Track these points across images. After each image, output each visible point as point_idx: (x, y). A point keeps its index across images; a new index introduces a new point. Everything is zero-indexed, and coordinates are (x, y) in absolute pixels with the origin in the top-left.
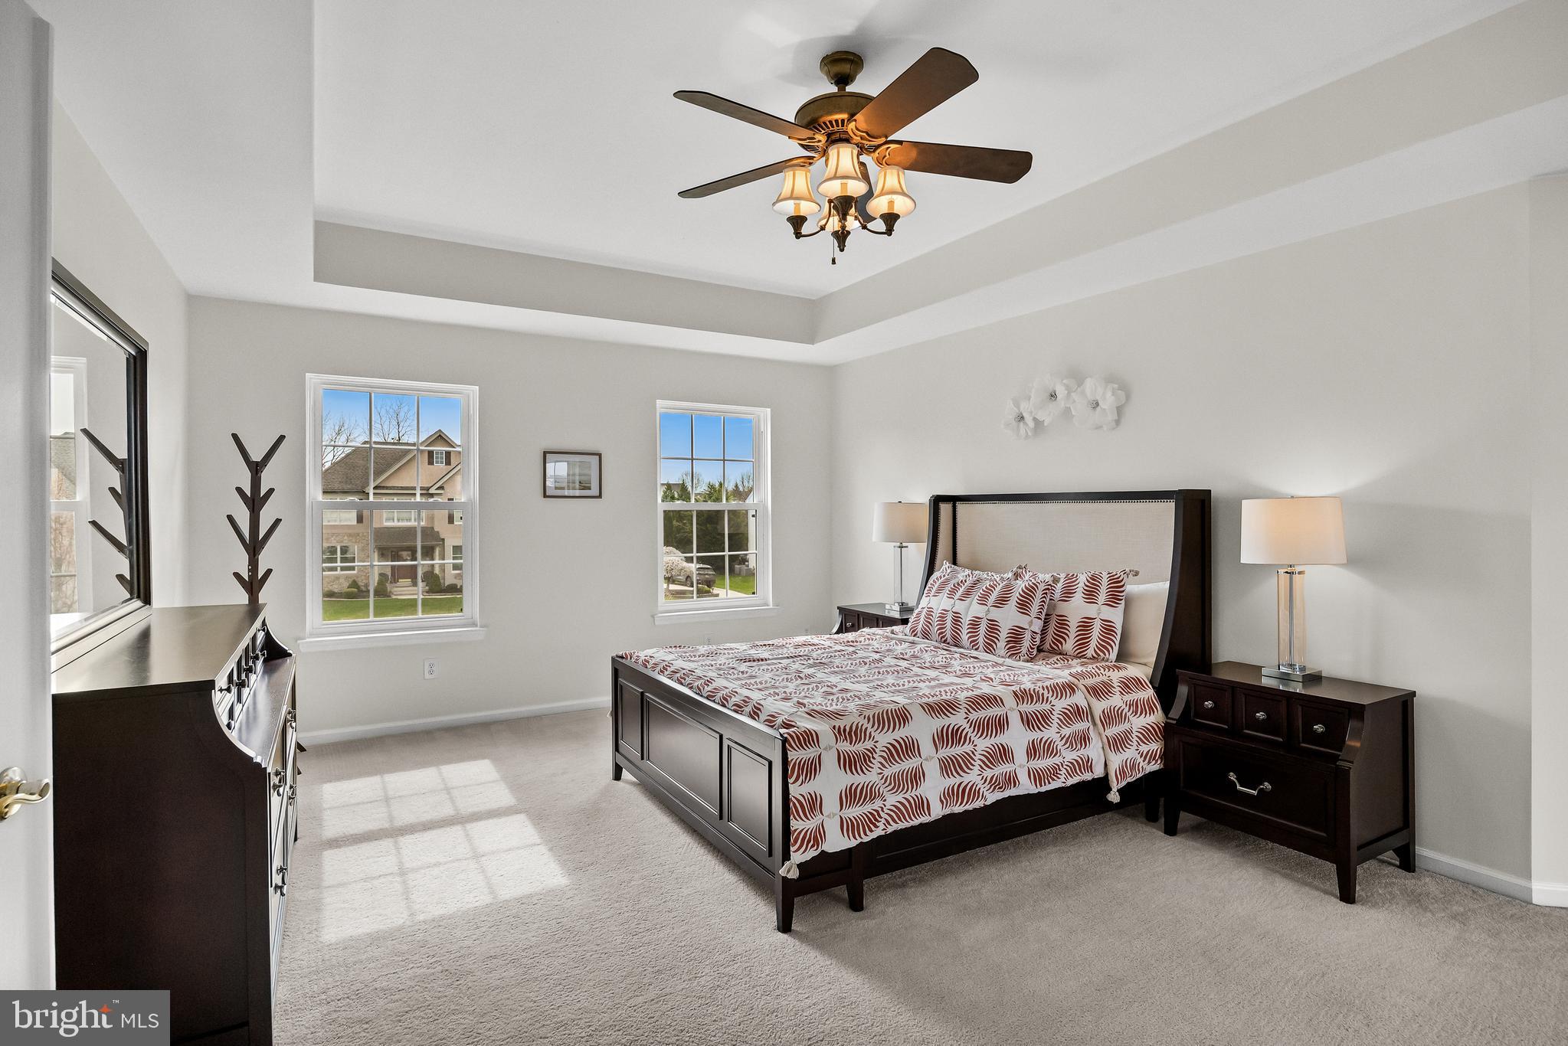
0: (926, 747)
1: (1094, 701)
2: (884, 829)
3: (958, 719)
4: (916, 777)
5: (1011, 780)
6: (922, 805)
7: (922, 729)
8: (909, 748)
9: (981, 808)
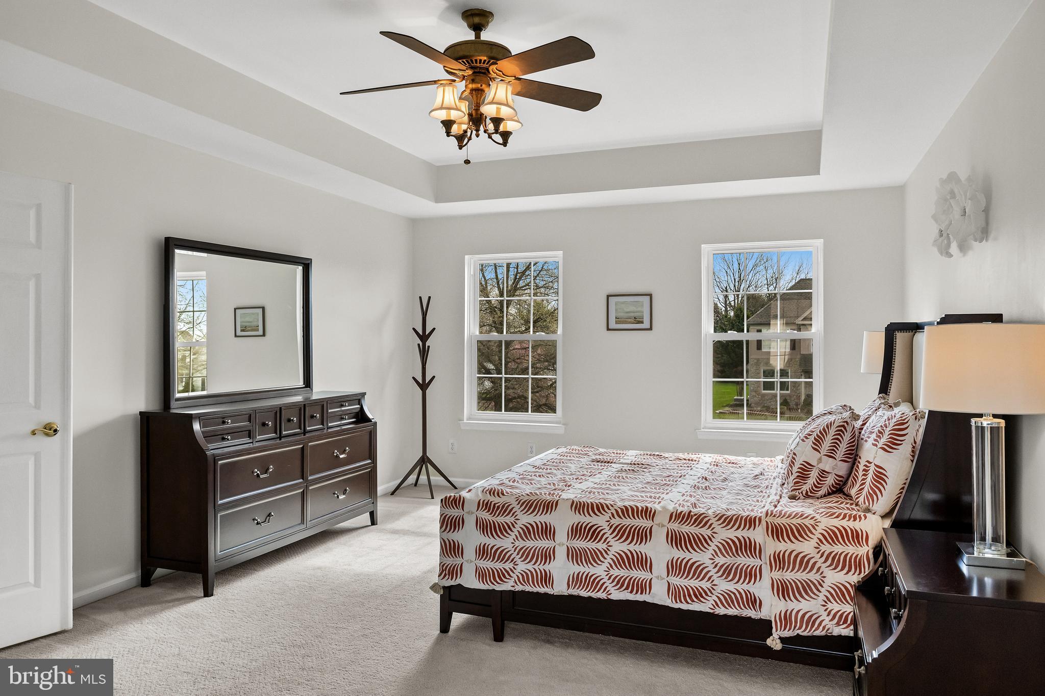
0: (561, 536)
1: (769, 540)
2: (513, 586)
3: (600, 521)
4: (547, 556)
5: (643, 587)
6: (546, 578)
7: (562, 521)
8: (547, 531)
9: (604, 600)
